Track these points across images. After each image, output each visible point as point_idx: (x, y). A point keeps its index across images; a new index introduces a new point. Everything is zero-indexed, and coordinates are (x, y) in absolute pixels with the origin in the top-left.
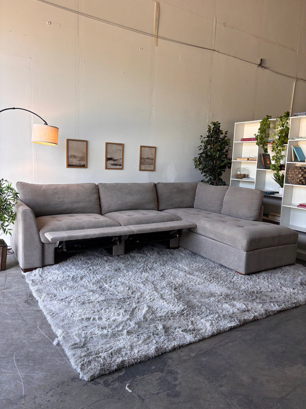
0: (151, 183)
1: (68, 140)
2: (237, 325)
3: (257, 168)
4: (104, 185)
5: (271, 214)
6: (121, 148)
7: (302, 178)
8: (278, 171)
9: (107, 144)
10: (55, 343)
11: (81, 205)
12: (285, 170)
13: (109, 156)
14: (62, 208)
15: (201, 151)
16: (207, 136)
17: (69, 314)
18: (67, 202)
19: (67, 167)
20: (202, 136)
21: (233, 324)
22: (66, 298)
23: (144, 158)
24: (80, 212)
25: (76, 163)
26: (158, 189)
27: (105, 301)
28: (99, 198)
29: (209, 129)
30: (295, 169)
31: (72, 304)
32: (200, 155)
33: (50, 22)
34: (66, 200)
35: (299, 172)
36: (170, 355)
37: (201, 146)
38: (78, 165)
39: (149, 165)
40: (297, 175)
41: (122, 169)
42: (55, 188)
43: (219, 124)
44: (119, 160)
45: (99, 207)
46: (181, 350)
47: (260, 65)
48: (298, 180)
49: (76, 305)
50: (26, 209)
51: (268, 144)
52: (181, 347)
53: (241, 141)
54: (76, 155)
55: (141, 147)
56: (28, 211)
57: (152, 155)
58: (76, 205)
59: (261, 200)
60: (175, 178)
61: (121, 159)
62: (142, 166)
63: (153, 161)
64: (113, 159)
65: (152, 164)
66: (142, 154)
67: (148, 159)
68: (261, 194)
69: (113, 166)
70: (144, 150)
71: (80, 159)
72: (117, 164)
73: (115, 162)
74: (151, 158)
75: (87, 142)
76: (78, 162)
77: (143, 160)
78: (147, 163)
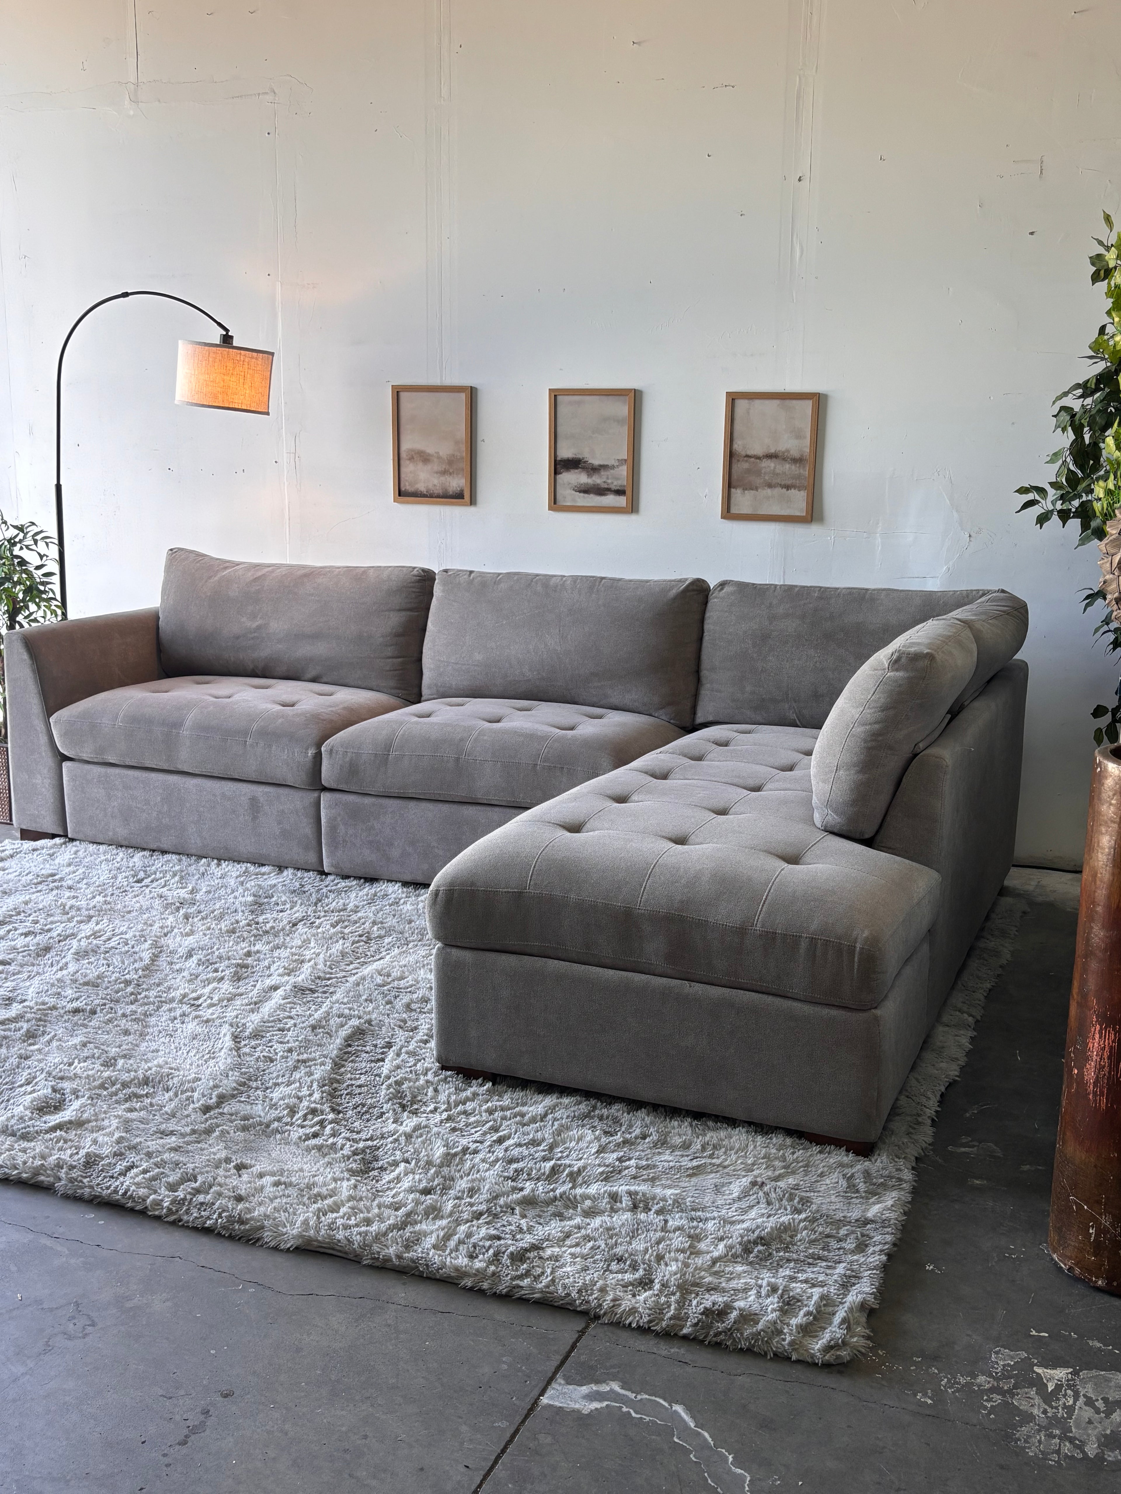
6: (626, 409)
13: (566, 452)
18: (277, 632)
19: (395, 501)
23: (747, 456)
25: (431, 487)
34: (274, 625)
38: (438, 490)
39: (778, 491)
41: (633, 508)
44: (613, 467)
54: (430, 450)
55: (733, 399)
59: (883, 711)
60: (951, 563)
61: (621, 465)
62: (737, 493)
63: (805, 472)
64: (585, 462)
65: (799, 487)
66: (736, 435)
67: (774, 459)
68: (898, 674)
69: (586, 495)
70: (748, 413)
71: (444, 467)
72: (606, 486)
73: (594, 478)
74: (791, 452)
75: (472, 393)
76: (436, 482)
77: (745, 466)
78: (767, 478)
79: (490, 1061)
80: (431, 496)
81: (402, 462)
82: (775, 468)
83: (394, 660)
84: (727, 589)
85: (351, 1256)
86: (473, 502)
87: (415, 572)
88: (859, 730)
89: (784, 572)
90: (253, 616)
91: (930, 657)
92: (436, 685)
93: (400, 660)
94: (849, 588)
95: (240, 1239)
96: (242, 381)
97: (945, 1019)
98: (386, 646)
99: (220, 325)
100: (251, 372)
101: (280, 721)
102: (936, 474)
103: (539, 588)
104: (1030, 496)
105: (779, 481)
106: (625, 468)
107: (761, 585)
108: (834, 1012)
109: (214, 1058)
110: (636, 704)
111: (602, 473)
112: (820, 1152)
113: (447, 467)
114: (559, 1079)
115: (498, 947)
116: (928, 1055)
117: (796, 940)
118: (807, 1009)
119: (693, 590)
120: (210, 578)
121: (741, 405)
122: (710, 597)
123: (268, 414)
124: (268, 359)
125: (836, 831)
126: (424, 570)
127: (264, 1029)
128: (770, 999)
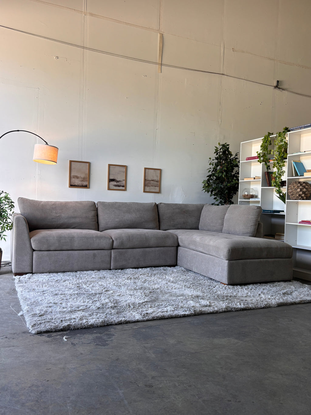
0: (153, 203)
1: (71, 162)
2: (192, 314)
3: (262, 187)
4: (103, 204)
5: (277, 234)
6: (124, 169)
7: (301, 193)
8: (280, 188)
9: (110, 165)
10: (19, 314)
11: (78, 220)
12: (286, 186)
13: (111, 178)
14: (58, 223)
15: (210, 173)
16: (216, 158)
17: (40, 299)
18: (64, 217)
19: (69, 187)
20: (211, 158)
21: (187, 313)
22: (43, 291)
23: (148, 180)
24: (76, 228)
26: (159, 209)
27: (77, 294)
28: (97, 215)
29: (215, 150)
30: (294, 184)
31: (46, 295)
32: (208, 178)
33: (58, 57)
34: (63, 215)
35: (298, 187)
36: (115, 327)
37: (210, 168)
38: (81, 185)
39: (154, 187)
40: (296, 189)
41: (125, 190)
42: (53, 204)
43: (228, 145)
44: (122, 181)
45: (97, 224)
46: (127, 324)
47: (276, 87)
48: (298, 195)
49: (49, 296)
50: (19, 217)
51: (270, 161)
52: (127, 322)
53: (246, 160)
54: (79, 176)
55: (145, 169)
56: (21, 218)
57: (157, 177)
58: (73, 221)
60: (183, 201)
62: (146, 187)
63: (158, 184)
64: (116, 180)
65: (157, 186)
66: (146, 176)
67: (153, 181)
69: (116, 187)
70: (148, 172)
71: (82, 180)
72: (120, 185)
73: (117, 183)
74: (156, 180)
75: (89, 164)
76: (80, 183)
77: (148, 182)
78: (152, 185)
80: (79, 186)
81: (71, 178)
82: (153, 183)
84: (161, 204)
86: (89, 188)
93: (95, 222)
105: (154, 185)
106: (124, 181)
111: (119, 182)
121: (147, 170)
122: (158, 206)
124: (57, 148)
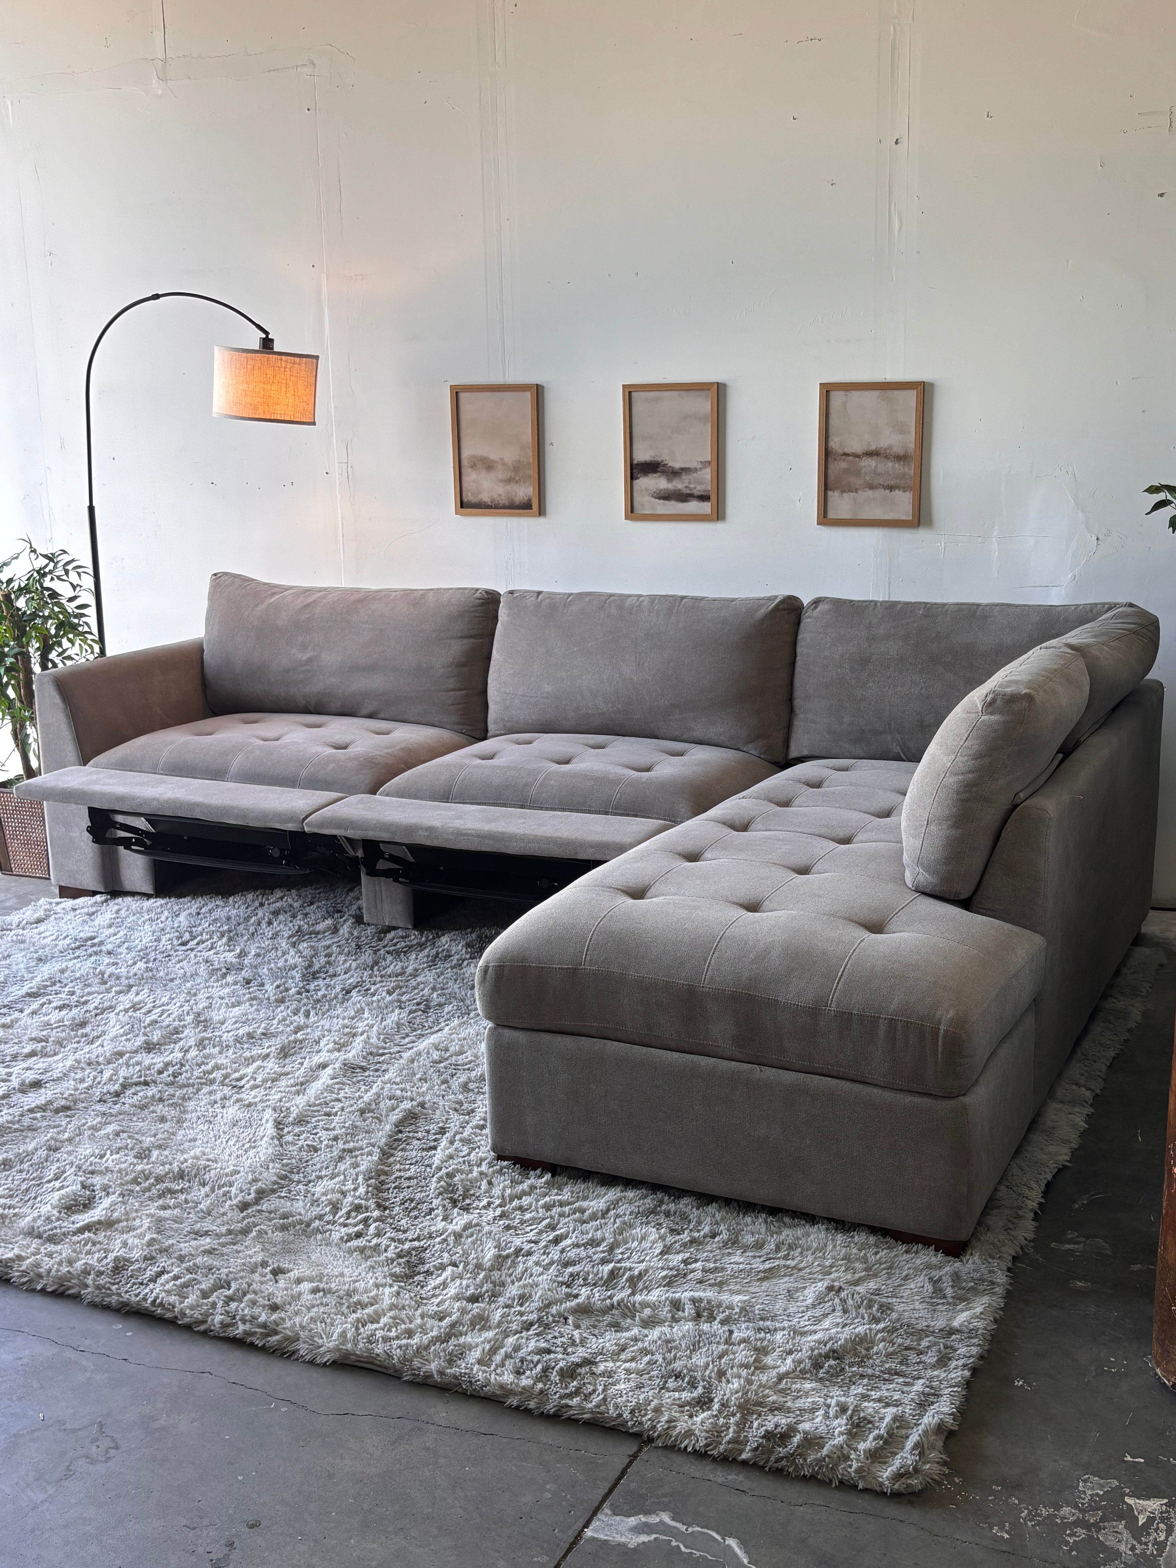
6: (709, 405)
13: (642, 455)
19: (457, 513)
23: (845, 454)
25: (495, 496)
38: (504, 501)
39: (880, 493)
44: (695, 470)
54: (494, 456)
57: (904, 430)
59: (976, 759)
60: (1077, 570)
61: (705, 467)
62: (834, 496)
63: (910, 470)
64: (665, 465)
65: (904, 488)
66: (832, 430)
67: (875, 457)
68: (992, 717)
69: (667, 502)
70: (845, 406)
71: (510, 474)
72: (688, 492)
73: (674, 483)
74: (895, 449)
75: (538, 392)
76: (501, 491)
77: (843, 465)
78: (867, 478)
79: (548, 1150)
80: (497, 507)
81: (463, 470)
82: (876, 467)
83: (457, 693)
84: (822, 607)
85: (390, 1372)
87: (478, 595)
88: (951, 780)
89: (889, 583)
90: (304, 648)
91: (1029, 698)
92: (503, 719)
93: (463, 692)
94: (958, 604)
95: (275, 1351)
96: (283, 389)
97: (1060, 1093)
98: (448, 677)
99: (259, 327)
100: (293, 379)
101: (331, 766)
102: (1058, 470)
103: (613, 611)
104: (1161, 496)
105: (881, 481)
106: (708, 470)
107: (859, 601)
108: (918, 1100)
109: (254, 1147)
110: (723, 738)
111: (684, 477)
112: (907, 1252)
113: (513, 475)
114: (623, 1169)
115: (554, 1028)
116: (1037, 1138)
117: (874, 1021)
118: (889, 1096)
119: (784, 609)
120: (256, 606)
121: (837, 398)
122: (803, 617)
123: (314, 424)
124: (312, 362)
125: (928, 891)
126: (488, 592)
127: (310, 1113)
128: (846, 1085)
